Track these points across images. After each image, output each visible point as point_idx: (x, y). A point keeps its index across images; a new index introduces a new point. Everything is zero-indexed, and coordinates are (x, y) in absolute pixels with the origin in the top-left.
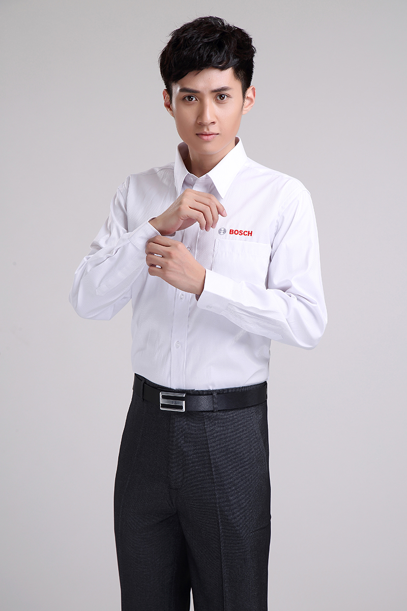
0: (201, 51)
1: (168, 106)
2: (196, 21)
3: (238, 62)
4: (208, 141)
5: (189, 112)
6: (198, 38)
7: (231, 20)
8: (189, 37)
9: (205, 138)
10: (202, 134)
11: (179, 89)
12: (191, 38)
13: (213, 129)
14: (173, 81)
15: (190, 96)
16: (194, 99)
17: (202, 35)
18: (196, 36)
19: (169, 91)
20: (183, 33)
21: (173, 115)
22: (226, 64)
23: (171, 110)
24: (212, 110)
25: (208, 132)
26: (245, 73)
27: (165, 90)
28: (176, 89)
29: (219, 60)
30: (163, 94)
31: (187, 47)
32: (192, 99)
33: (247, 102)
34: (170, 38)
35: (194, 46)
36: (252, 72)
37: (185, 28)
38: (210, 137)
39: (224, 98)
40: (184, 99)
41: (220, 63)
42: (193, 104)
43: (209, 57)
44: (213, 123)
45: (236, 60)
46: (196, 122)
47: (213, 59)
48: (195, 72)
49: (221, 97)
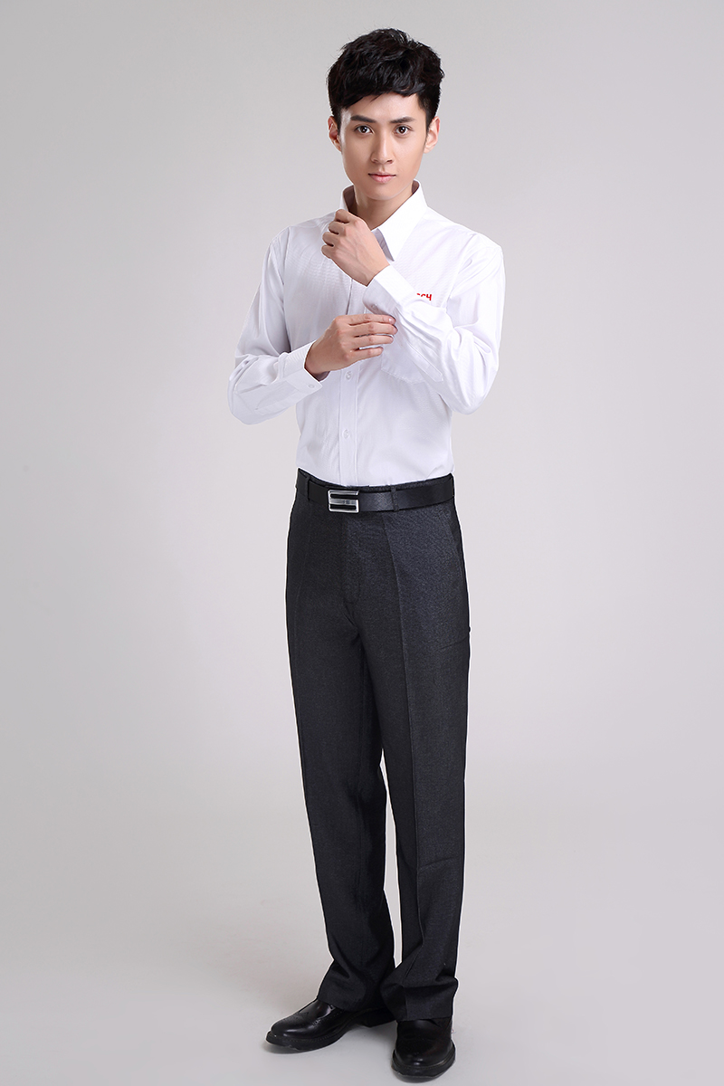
0: (381, 71)
1: (334, 137)
2: (373, 33)
3: (424, 88)
4: (382, 184)
5: (362, 147)
6: (377, 55)
7: (416, 34)
8: (366, 52)
9: (379, 179)
10: (376, 175)
11: (349, 117)
12: (369, 54)
13: (389, 169)
14: (344, 106)
15: (364, 126)
16: (368, 130)
17: (382, 51)
18: (375, 52)
19: (336, 118)
20: (358, 47)
21: (340, 148)
22: (410, 89)
23: (337, 141)
24: (390, 146)
25: (383, 173)
26: (430, 101)
27: (332, 116)
28: (346, 116)
29: (402, 84)
30: (329, 121)
31: (364, 66)
32: (366, 130)
33: (430, 136)
34: (341, 53)
35: (372, 64)
36: (439, 101)
37: (361, 42)
38: (385, 178)
39: (404, 131)
40: (356, 129)
41: (403, 88)
42: (367, 136)
43: (391, 79)
44: (390, 161)
45: (422, 85)
46: (370, 159)
47: (395, 82)
48: (372, 97)
49: (401, 129)
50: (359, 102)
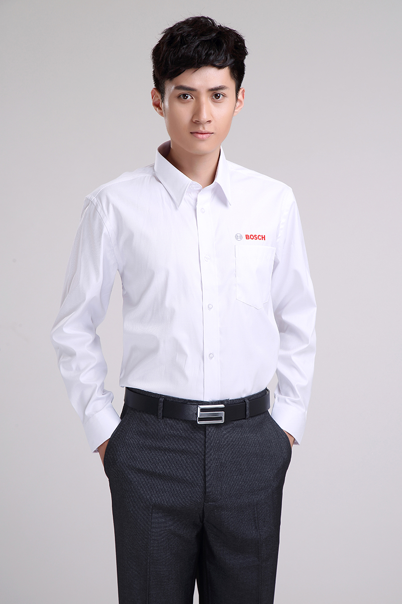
0: (200, 48)
1: (157, 105)
3: (234, 62)
4: (203, 140)
5: (184, 111)
6: (195, 36)
8: (185, 34)
9: (200, 136)
10: (197, 133)
11: (173, 87)
12: (188, 35)
13: (208, 128)
14: (168, 79)
15: (185, 94)
16: (189, 97)
17: (198, 33)
18: (192, 34)
19: (159, 87)
20: (177, 30)
21: (161, 114)
22: (224, 62)
23: (160, 109)
24: (209, 109)
25: (203, 131)
26: (238, 73)
27: (154, 88)
28: (170, 88)
29: (217, 58)
30: (152, 92)
31: (185, 44)
32: (187, 97)
33: (238, 104)
34: (160, 37)
37: (179, 26)
38: (204, 136)
39: (219, 97)
40: (179, 97)
41: (218, 62)
42: (189, 102)
43: (208, 55)
44: (209, 121)
45: (233, 60)
46: (192, 121)
47: (212, 58)
48: (193, 70)
49: (217, 96)
50: (182, 75)
